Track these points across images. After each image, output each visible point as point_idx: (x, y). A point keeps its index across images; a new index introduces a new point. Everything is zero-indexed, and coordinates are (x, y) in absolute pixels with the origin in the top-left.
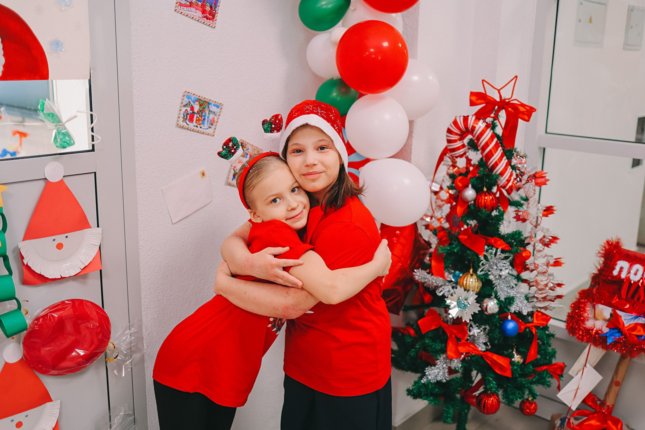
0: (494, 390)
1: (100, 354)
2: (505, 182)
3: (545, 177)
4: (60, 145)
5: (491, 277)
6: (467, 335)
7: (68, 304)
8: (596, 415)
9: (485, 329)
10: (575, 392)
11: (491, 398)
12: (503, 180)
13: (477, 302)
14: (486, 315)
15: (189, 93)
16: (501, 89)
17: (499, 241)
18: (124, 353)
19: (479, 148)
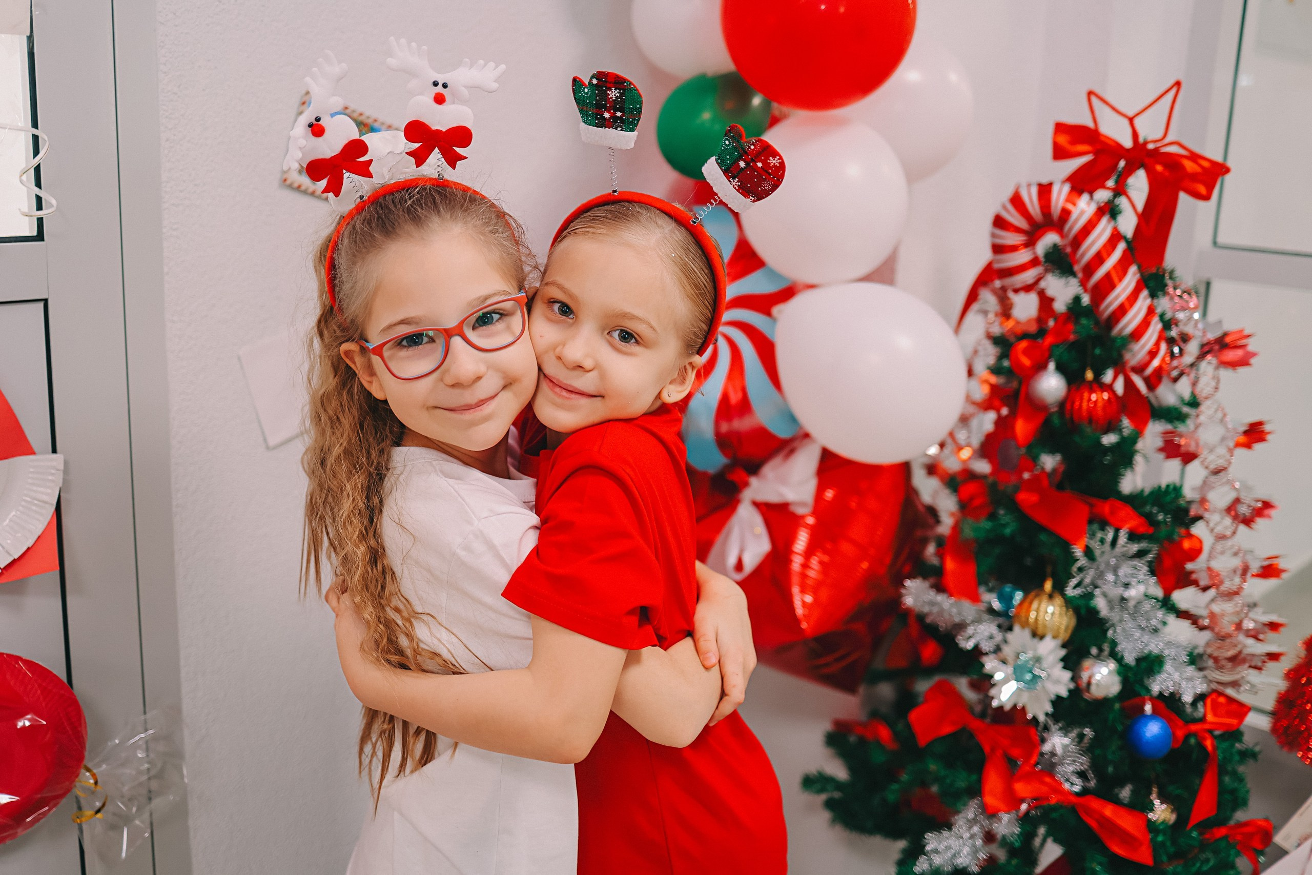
1: (58, 799)
2: (1144, 357)
3: (1245, 346)
5: (1100, 603)
6: (1035, 752)
9: (1081, 736)
12: (1138, 352)
13: (1065, 668)
14: (1086, 701)
16: (1138, 114)
17: (1120, 507)
19: (1077, 268)
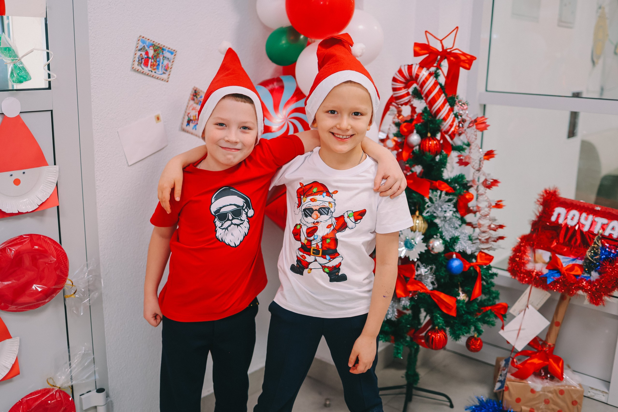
0: (441, 324)
1: (59, 291)
2: (448, 127)
3: (484, 123)
4: (17, 80)
5: (437, 221)
6: (414, 275)
7: (26, 238)
8: (538, 354)
9: (431, 269)
10: (517, 332)
11: (438, 333)
12: (445, 126)
13: (424, 242)
14: (432, 254)
15: (143, 37)
16: (443, 39)
17: (443, 184)
18: (81, 290)
19: (423, 96)
